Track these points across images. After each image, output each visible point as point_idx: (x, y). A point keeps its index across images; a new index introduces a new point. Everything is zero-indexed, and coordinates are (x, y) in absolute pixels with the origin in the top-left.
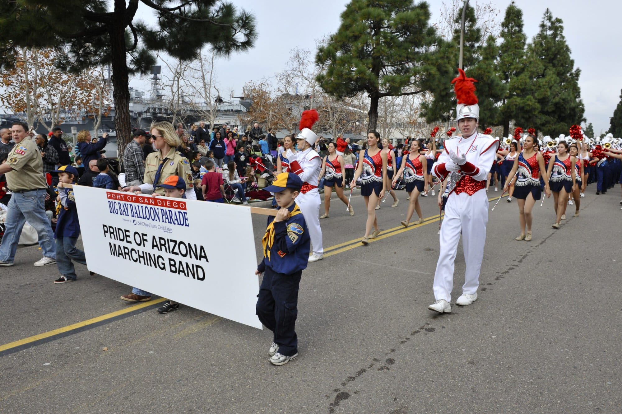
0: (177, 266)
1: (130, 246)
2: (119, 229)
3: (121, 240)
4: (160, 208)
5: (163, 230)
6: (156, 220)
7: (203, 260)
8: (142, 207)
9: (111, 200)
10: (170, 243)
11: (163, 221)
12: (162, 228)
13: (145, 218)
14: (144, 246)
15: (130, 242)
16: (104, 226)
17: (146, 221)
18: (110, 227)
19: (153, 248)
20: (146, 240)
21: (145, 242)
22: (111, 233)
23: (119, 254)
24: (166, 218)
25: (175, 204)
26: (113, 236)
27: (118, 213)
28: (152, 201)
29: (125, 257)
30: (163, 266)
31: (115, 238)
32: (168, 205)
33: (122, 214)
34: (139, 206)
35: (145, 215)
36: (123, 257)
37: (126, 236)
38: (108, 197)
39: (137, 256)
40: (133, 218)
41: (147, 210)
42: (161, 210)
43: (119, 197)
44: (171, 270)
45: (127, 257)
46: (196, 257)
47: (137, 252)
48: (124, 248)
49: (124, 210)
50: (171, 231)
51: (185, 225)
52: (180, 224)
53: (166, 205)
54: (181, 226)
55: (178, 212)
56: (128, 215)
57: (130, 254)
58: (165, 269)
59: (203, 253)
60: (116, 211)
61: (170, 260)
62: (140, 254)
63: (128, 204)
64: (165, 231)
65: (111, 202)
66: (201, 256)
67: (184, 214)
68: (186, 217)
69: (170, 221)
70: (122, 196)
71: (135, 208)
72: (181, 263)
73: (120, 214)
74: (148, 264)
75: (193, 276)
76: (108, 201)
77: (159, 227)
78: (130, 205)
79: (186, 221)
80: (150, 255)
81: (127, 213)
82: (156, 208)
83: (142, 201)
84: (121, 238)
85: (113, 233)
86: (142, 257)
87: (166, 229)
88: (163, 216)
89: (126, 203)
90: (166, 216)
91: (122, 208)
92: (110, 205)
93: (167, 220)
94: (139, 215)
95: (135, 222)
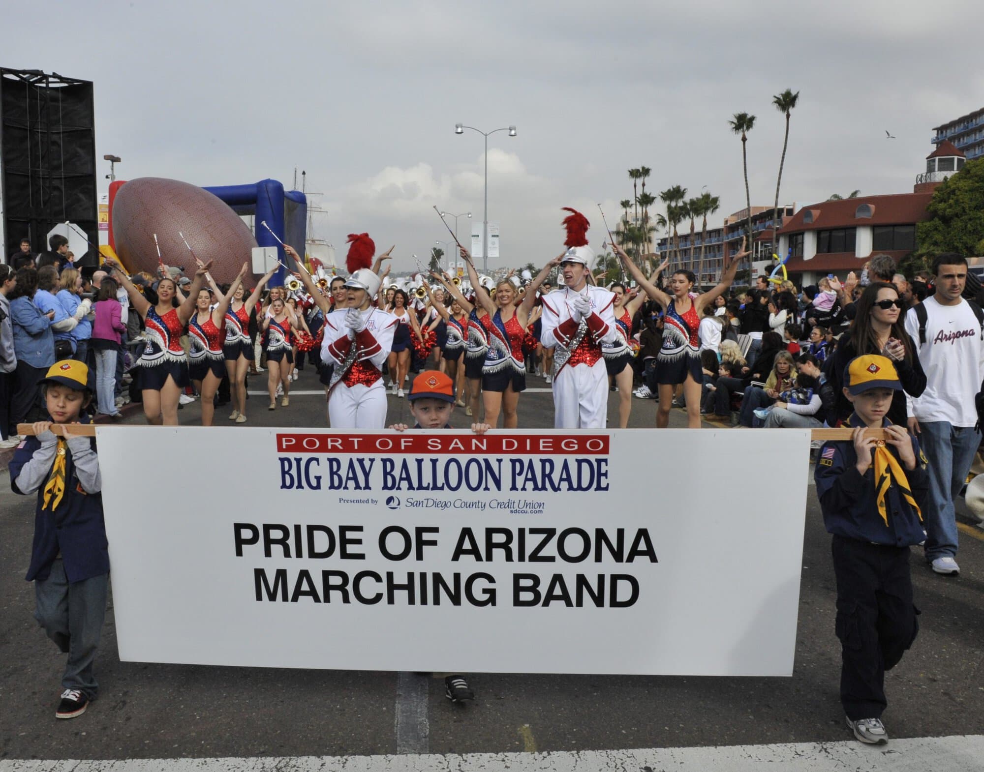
0: (543, 589)
1: (352, 568)
2: (311, 529)
3: (313, 554)
4: (507, 458)
5: (508, 510)
6: (487, 489)
7: (642, 561)
8: (434, 462)
9: (292, 456)
10: (528, 536)
11: (514, 488)
12: (509, 505)
13: (442, 488)
14: (420, 557)
15: (361, 556)
16: (238, 527)
17: (445, 495)
18: (267, 528)
19: (456, 558)
20: (434, 543)
21: (425, 548)
22: (268, 542)
23: (298, 593)
24: (527, 479)
25: (567, 445)
26: (277, 549)
27: (318, 487)
28: (482, 444)
29: (327, 599)
30: (486, 597)
31: (287, 554)
32: (541, 449)
33: (339, 487)
34: (422, 460)
35: (440, 481)
36: (317, 600)
37: (344, 542)
38: (280, 449)
39: (383, 588)
40: (389, 493)
41: (453, 467)
42: (513, 462)
43: (336, 444)
44: (517, 602)
45: (336, 595)
46: (618, 556)
47: (384, 578)
48: (326, 574)
49: (351, 475)
50: (537, 510)
51: (596, 489)
52: (575, 490)
53: (535, 450)
54: (579, 492)
55: (577, 460)
56: (365, 488)
57: (350, 588)
58: (494, 604)
59: (642, 546)
60: (314, 483)
61: (517, 577)
62: (396, 581)
63: (372, 460)
64: (516, 511)
65: (296, 459)
66: (634, 552)
67: (595, 465)
68: (603, 471)
69: (540, 486)
70: (354, 441)
71: (405, 466)
72: (558, 578)
73: (332, 487)
74: (424, 601)
75: (599, 601)
76: (280, 459)
77: (494, 504)
78: (384, 461)
79: (603, 478)
80: (438, 578)
81: (362, 484)
82: (492, 458)
83: (440, 447)
84: (317, 550)
85: (283, 542)
86: (401, 587)
87: (521, 505)
88: (517, 476)
89: (366, 456)
90: (530, 476)
91: (343, 472)
92: (287, 469)
93: (530, 485)
94: (415, 484)
95: (396, 502)
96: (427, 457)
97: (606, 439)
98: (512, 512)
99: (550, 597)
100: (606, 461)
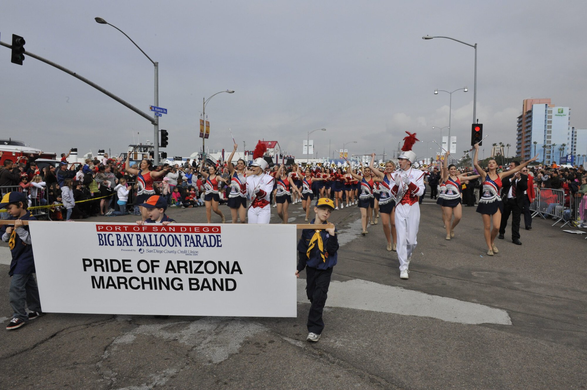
0: (200, 284)
1: (128, 276)
2: (112, 261)
3: (113, 270)
4: (183, 234)
5: (185, 254)
6: (176, 246)
7: (236, 274)
8: (156, 236)
9: (102, 233)
10: (193, 264)
11: (186, 246)
12: (185, 252)
13: (159, 246)
14: (153, 271)
15: (131, 271)
16: (84, 260)
17: (161, 248)
18: (95, 260)
19: (166, 272)
20: (158, 266)
21: (155, 268)
22: (96, 266)
23: (108, 285)
24: (191, 242)
25: (205, 229)
26: (99, 268)
27: (113, 245)
28: (173, 229)
29: (119, 288)
30: (179, 287)
31: (103, 270)
32: (195, 231)
33: (121, 245)
34: (151, 235)
35: (159, 243)
36: (116, 288)
37: (124, 266)
38: (98, 230)
39: (140, 283)
40: (139, 247)
41: (163, 237)
42: (185, 236)
43: (119, 229)
44: (191, 289)
45: (123, 286)
46: (227, 272)
47: (140, 279)
48: (118, 278)
49: (125, 240)
50: (196, 254)
51: (217, 247)
52: (209, 247)
53: (193, 231)
54: (211, 247)
55: (209, 235)
56: (131, 245)
57: (128, 283)
58: (182, 289)
59: (236, 268)
60: (111, 243)
61: (190, 279)
62: (145, 281)
63: (132, 235)
64: (188, 255)
65: (104, 234)
66: (233, 270)
67: (216, 237)
68: (219, 240)
69: (196, 245)
70: (125, 228)
71: (145, 237)
72: (205, 280)
73: (118, 245)
74: (156, 288)
75: (222, 289)
76: (98, 234)
77: (179, 252)
78: (137, 235)
79: (219, 242)
80: (160, 280)
81: (129, 244)
82: (177, 234)
83: (157, 230)
84: (114, 269)
85: (101, 266)
86: (147, 283)
87: (190, 252)
88: (187, 241)
89: (130, 233)
90: (192, 241)
91: (122, 239)
92: (101, 238)
93: (192, 245)
94: (149, 244)
95: (143, 251)
96: (153, 234)
97: (219, 227)
98: (186, 255)
99: (203, 287)
100: (220, 236)
